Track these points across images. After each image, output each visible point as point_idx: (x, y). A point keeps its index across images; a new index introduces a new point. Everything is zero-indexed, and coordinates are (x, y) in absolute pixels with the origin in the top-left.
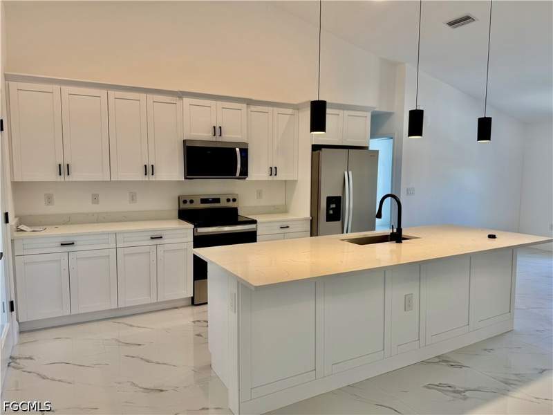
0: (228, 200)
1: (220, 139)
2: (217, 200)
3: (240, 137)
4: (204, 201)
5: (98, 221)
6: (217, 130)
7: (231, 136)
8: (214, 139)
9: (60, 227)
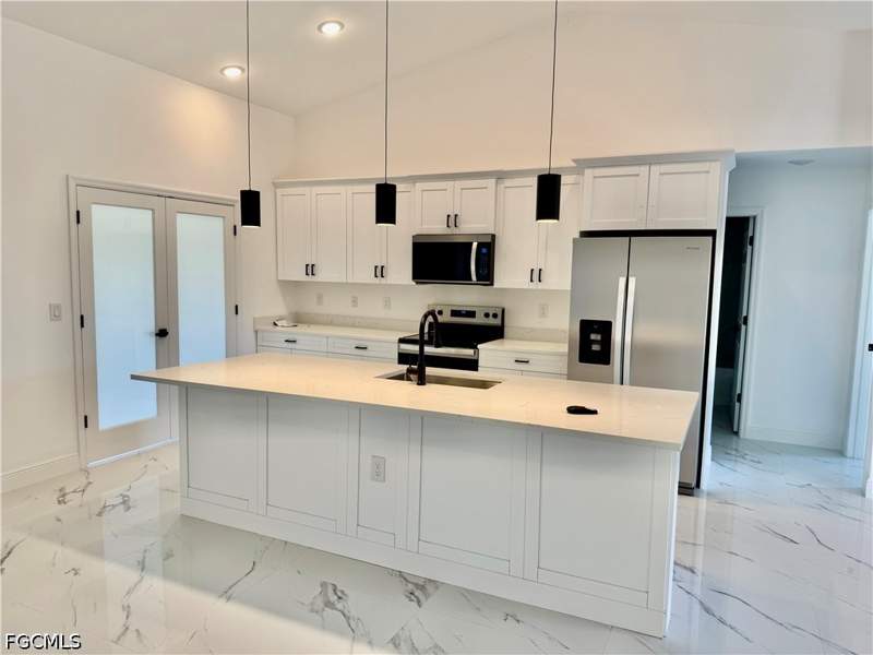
0: (487, 315)
1: (456, 231)
2: (472, 314)
3: (484, 226)
4: (455, 313)
5: (353, 326)
6: (453, 220)
7: (473, 226)
8: (448, 231)
9: (312, 326)
